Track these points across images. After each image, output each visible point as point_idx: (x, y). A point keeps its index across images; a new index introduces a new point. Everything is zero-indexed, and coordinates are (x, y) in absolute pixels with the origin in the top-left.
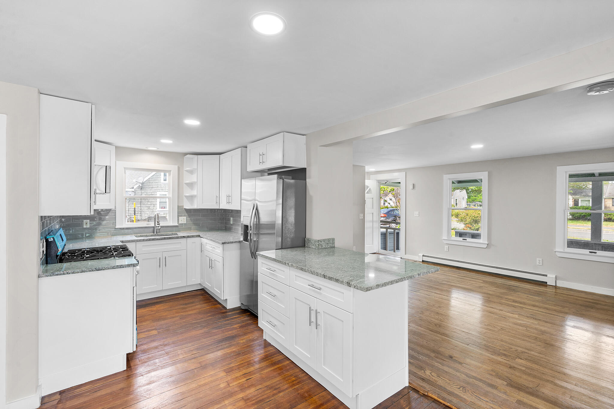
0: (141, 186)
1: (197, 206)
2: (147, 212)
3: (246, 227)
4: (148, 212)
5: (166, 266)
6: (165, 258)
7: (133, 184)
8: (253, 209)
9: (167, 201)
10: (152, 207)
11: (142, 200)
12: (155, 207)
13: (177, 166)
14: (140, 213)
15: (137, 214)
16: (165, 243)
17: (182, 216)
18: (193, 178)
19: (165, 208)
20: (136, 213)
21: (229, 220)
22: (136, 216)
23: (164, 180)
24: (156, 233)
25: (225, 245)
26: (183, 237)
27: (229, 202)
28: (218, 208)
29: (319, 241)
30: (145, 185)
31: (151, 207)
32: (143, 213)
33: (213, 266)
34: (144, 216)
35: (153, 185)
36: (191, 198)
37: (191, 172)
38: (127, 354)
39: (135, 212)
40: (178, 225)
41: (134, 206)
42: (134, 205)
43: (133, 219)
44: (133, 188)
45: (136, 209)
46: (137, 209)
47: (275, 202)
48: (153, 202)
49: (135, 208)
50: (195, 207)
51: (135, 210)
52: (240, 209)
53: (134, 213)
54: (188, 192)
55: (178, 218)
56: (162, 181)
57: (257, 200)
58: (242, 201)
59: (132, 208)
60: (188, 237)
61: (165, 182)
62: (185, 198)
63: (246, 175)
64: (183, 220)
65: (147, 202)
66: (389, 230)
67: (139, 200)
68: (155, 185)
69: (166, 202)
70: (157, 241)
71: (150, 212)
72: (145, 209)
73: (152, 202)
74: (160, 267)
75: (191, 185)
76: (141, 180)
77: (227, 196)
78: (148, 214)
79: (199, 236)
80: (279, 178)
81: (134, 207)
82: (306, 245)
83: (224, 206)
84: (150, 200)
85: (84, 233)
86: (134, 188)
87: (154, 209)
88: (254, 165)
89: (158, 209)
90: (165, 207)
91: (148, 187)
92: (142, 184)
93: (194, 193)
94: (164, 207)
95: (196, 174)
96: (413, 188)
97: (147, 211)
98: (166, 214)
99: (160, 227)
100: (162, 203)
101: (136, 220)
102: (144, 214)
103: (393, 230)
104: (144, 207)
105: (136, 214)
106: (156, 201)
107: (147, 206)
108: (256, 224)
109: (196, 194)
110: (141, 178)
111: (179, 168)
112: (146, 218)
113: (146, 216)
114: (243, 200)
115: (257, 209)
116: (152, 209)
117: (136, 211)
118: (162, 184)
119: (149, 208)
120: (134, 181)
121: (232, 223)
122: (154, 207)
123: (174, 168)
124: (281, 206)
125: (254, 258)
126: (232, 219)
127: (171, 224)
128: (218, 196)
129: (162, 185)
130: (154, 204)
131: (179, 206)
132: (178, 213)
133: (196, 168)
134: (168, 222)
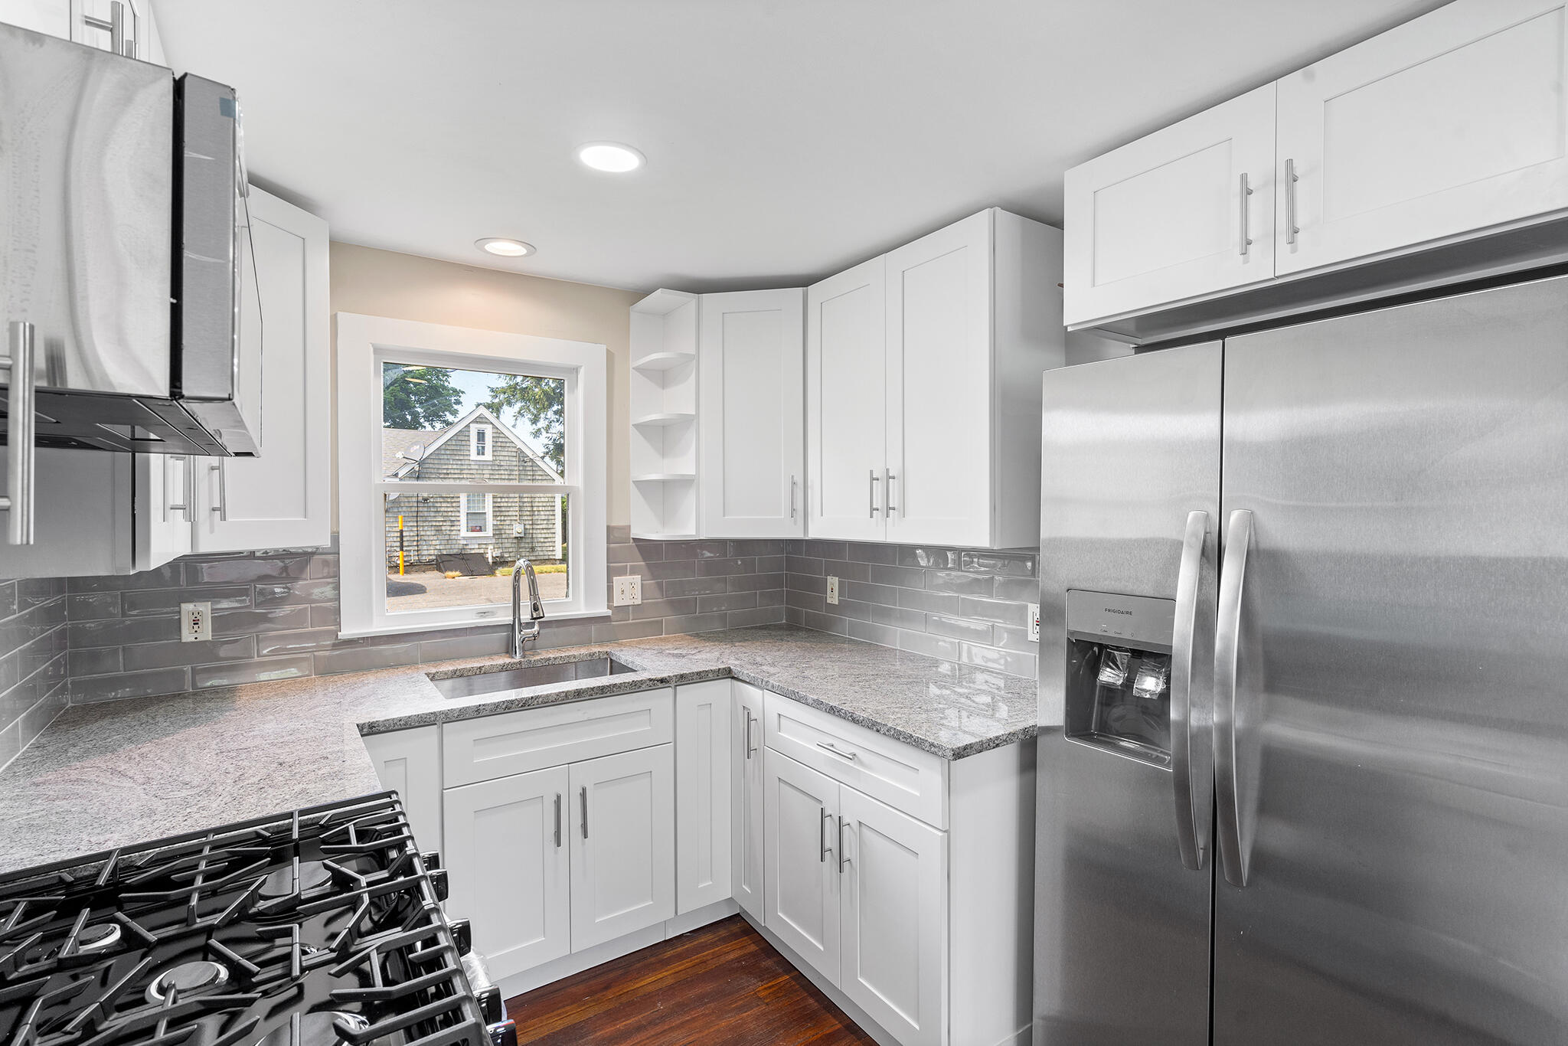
0: (417, 469)
1: (698, 526)
2: (434, 543)
4: (438, 542)
5: (587, 837)
6: (582, 796)
7: (395, 465)
9: (486, 511)
10: (448, 528)
11: (420, 509)
12: (455, 528)
13: (604, 348)
14: (415, 543)
15: (408, 548)
16: (577, 717)
17: (622, 572)
18: (678, 401)
19: (480, 530)
20: (405, 544)
21: (822, 587)
22: (405, 554)
23: (478, 454)
27: (886, 509)
28: (798, 535)
30: (427, 466)
31: (443, 528)
32: (424, 544)
34: (425, 552)
35: (450, 467)
36: (663, 492)
37: (662, 376)
39: (402, 541)
40: (609, 612)
41: (400, 525)
42: (400, 523)
43: (398, 562)
44: (396, 475)
45: (404, 534)
46: (407, 534)
48: (450, 514)
49: (401, 532)
50: (687, 529)
51: (402, 537)
53: (398, 544)
54: (647, 465)
55: (610, 581)
56: (474, 456)
59: (394, 529)
60: (682, 680)
61: (481, 458)
62: (635, 492)
64: (631, 589)
65: (432, 514)
67: (413, 509)
68: (455, 467)
69: (485, 513)
71: (443, 542)
72: (428, 533)
73: (445, 514)
74: (559, 845)
75: (666, 433)
76: (417, 452)
77: (873, 479)
78: (438, 547)
79: (728, 674)
81: (400, 528)
84: (442, 509)
85: (188, 668)
86: (400, 476)
87: (454, 533)
89: (464, 533)
90: (480, 527)
91: (435, 471)
92: (421, 463)
93: (683, 465)
94: (478, 528)
95: (692, 380)
97: (435, 538)
98: (484, 546)
99: (536, 627)
100: (474, 517)
101: (405, 564)
102: (425, 547)
104: (426, 528)
105: (405, 549)
106: (459, 511)
107: (434, 524)
109: (692, 473)
110: (418, 447)
111: (610, 356)
112: (431, 558)
113: (432, 552)
116: (448, 532)
117: (405, 539)
118: (473, 463)
119: (439, 530)
120: (400, 455)
121: (833, 598)
122: (452, 528)
126: (833, 582)
127: (582, 610)
128: (799, 480)
129: (473, 467)
130: (453, 519)
131: (614, 528)
132: (608, 562)
133: (693, 351)
134: (570, 599)
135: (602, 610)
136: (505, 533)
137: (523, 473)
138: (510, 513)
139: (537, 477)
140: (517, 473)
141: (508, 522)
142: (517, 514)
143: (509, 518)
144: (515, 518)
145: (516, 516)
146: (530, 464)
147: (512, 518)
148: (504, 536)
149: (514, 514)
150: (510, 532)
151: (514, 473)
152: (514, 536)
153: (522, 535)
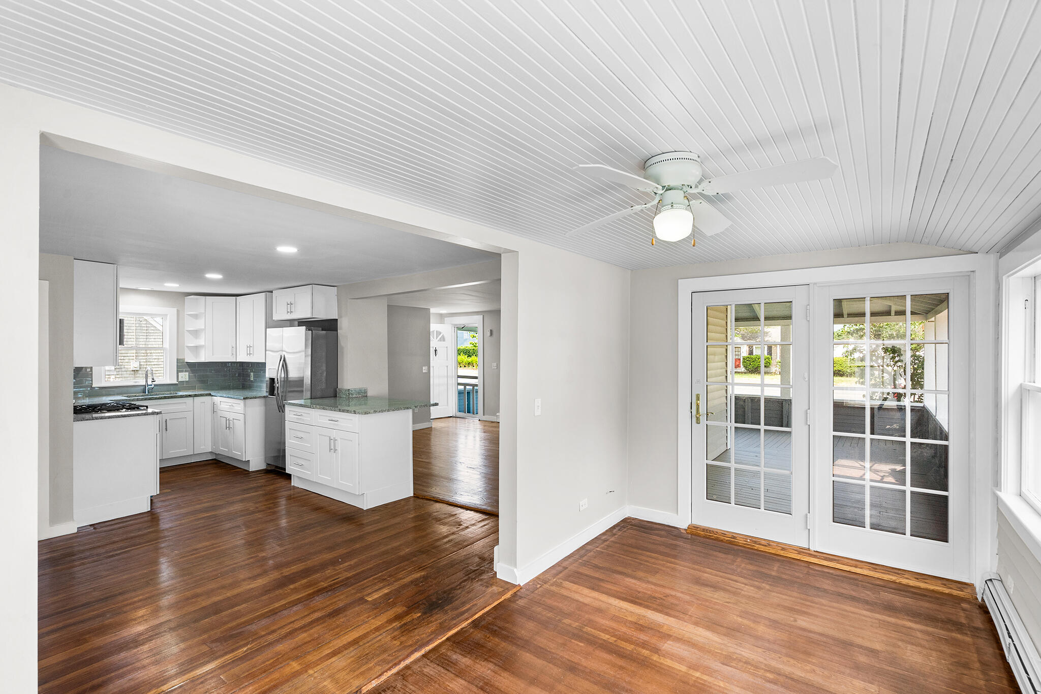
1: (205, 358)
3: (272, 380)
5: (166, 430)
6: (166, 421)
8: (280, 360)
13: (176, 309)
16: (165, 403)
17: (182, 371)
18: (199, 324)
21: (249, 376)
24: (148, 392)
25: (247, 401)
26: (189, 395)
27: (250, 354)
28: (235, 361)
29: (349, 390)
33: (231, 426)
36: (196, 349)
37: (196, 317)
38: (151, 497)
40: (177, 383)
47: (304, 353)
50: (203, 359)
52: (264, 361)
54: (190, 342)
55: (177, 374)
57: (284, 351)
58: (267, 352)
60: (196, 396)
62: (186, 349)
63: (271, 323)
64: (185, 376)
66: (467, 387)
70: (156, 401)
75: (196, 333)
77: (248, 347)
79: (210, 395)
80: (308, 329)
82: (338, 396)
83: (242, 358)
88: (280, 314)
93: (201, 342)
95: (204, 319)
96: (491, 335)
99: (153, 386)
103: (472, 387)
108: (284, 381)
109: (204, 344)
111: (178, 311)
114: (268, 350)
115: (284, 360)
121: (252, 379)
123: (172, 312)
124: (310, 357)
125: (281, 412)
126: (252, 374)
127: (168, 382)
128: (234, 346)
131: (180, 359)
132: (177, 368)
133: (204, 312)
134: (164, 379)
135: (175, 382)
136: (124, 368)
137: (139, 328)
138: (128, 355)
139: (150, 331)
140: (134, 328)
141: (126, 361)
142: (134, 355)
143: (128, 358)
144: (132, 358)
145: (133, 356)
146: (145, 322)
147: (130, 358)
148: (123, 370)
149: (132, 355)
150: (129, 367)
151: (132, 328)
152: (131, 369)
153: (138, 369)
